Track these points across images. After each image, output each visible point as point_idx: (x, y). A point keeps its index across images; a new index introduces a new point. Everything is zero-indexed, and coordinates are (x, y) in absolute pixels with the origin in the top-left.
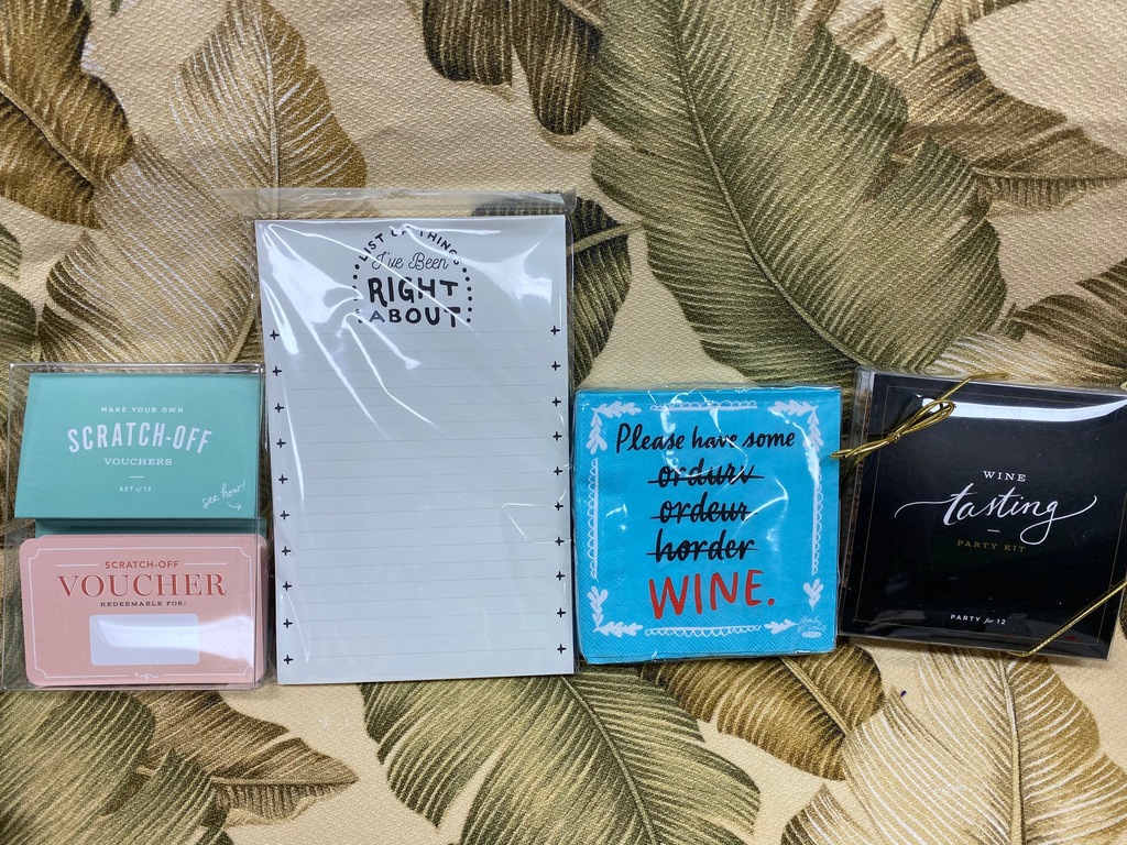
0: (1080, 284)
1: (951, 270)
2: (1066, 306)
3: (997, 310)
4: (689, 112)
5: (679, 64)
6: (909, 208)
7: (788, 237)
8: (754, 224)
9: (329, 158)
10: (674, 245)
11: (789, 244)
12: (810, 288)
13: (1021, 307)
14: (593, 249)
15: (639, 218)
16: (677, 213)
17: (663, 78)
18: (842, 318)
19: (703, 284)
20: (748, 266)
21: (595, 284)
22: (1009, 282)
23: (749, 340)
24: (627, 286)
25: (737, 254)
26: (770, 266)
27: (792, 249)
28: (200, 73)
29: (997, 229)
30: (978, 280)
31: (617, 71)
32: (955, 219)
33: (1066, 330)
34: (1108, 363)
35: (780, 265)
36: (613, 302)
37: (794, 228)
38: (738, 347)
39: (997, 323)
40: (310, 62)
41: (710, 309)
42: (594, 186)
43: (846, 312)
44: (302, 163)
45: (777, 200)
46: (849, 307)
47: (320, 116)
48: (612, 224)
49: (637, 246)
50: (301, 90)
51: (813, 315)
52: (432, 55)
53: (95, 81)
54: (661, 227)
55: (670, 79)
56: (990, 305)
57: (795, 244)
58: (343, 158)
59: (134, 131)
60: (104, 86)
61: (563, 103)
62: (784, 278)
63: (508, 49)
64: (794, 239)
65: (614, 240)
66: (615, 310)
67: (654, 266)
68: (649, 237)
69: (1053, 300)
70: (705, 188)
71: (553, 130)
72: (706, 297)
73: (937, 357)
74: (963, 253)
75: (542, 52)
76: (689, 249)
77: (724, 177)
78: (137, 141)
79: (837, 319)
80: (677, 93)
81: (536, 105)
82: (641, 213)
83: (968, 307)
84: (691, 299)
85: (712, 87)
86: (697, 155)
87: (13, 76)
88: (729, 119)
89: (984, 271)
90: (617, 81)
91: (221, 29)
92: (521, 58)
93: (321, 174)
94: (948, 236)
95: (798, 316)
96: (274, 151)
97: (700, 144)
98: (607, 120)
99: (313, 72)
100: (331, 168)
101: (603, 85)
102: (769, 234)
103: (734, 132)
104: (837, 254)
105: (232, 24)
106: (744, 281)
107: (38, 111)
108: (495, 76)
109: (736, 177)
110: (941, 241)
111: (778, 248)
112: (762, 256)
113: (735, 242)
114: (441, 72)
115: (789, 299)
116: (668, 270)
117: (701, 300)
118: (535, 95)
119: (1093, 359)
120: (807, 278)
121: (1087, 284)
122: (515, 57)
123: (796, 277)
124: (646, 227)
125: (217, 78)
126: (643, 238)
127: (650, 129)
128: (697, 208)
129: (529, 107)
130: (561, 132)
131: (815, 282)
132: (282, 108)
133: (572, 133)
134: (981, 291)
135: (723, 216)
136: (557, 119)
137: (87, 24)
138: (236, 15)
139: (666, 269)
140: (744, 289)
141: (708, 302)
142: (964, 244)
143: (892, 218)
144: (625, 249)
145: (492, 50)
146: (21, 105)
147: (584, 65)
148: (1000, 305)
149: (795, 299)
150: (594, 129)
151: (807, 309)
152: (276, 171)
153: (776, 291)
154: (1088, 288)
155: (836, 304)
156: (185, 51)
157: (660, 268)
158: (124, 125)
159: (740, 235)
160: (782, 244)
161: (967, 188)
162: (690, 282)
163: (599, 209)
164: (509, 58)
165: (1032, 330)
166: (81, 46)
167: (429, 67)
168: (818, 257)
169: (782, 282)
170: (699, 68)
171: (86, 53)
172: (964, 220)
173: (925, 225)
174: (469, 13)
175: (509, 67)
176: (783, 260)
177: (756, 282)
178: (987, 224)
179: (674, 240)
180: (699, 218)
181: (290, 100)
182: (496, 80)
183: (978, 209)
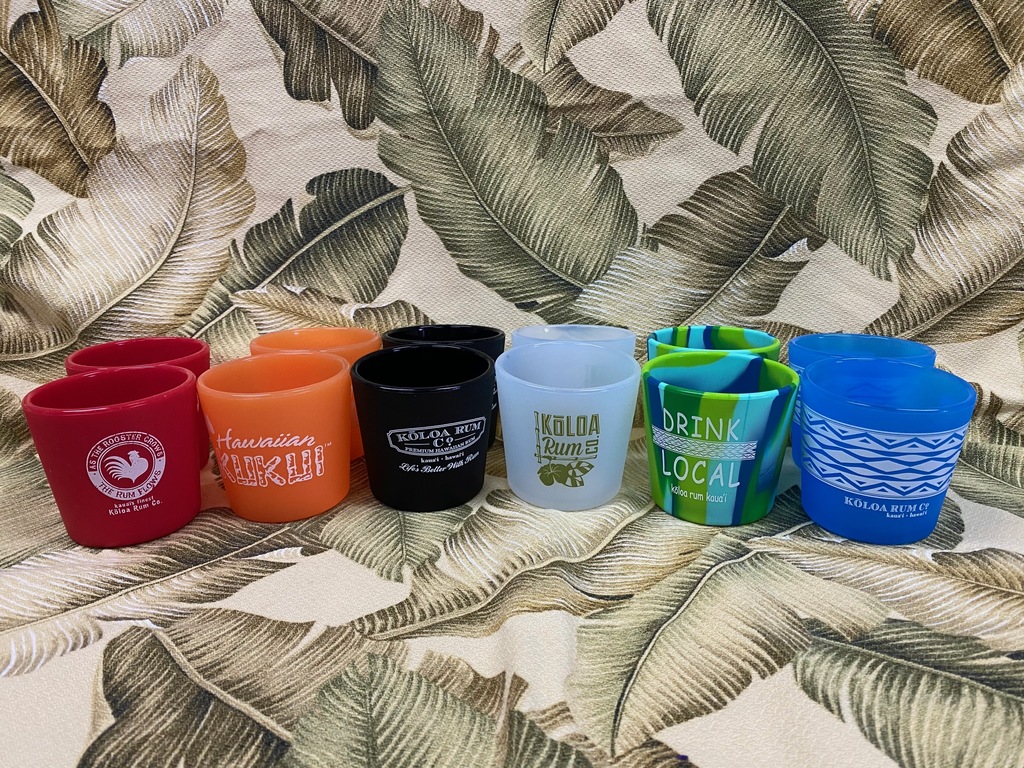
0: (679, 205)
1: (599, 202)
2: (676, 222)
3: (635, 229)
4: (429, 109)
5: (421, 83)
6: (564, 162)
7: (498, 187)
8: (478, 180)
9: (225, 150)
10: (432, 199)
11: (500, 192)
12: (518, 221)
13: (650, 226)
14: (383, 205)
15: (409, 182)
16: (432, 177)
17: (412, 90)
18: (542, 242)
19: (453, 224)
20: (478, 210)
21: (385, 228)
22: (637, 208)
23: (487, 262)
24: (406, 228)
25: (470, 202)
26: (491, 209)
27: (502, 195)
28: (160, 102)
29: (618, 170)
30: (617, 208)
31: (387, 89)
32: (592, 166)
33: (684, 242)
34: (717, 264)
35: (497, 207)
36: (398, 239)
37: (501, 181)
38: (481, 267)
39: (639, 239)
40: (221, 92)
41: (459, 241)
42: (380, 162)
43: (543, 238)
44: (210, 154)
45: (488, 163)
46: (544, 234)
47: (223, 124)
48: (393, 188)
49: (410, 202)
50: (214, 110)
51: (523, 241)
52: (288, 86)
53: (104, 104)
54: (423, 187)
55: (416, 91)
56: (630, 225)
57: (503, 191)
58: (233, 150)
59: (118, 134)
60: (108, 108)
61: (359, 110)
62: (501, 216)
63: (329, 80)
64: (502, 187)
65: (395, 198)
66: (400, 244)
67: (421, 214)
68: (416, 195)
69: (667, 218)
70: (445, 159)
71: (354, 127)
72: (457, 234)
73: (608, 268)
74: (603, 189)
75: (347, 81)
76: (442, 201)
77: (455, 150)
78: (118, 140)
79: (539, 243)
80: (421, 99)
81: (344, 112)
82: (410, 179)
83: (617, 229)
84: (447, 235)
85: (439, 94)
86: (437, 137)
87: (62, 101)
88: (452, 112)
89: (619, 201)
90: (388, 95)
91: (176, 78)
92: (336, 84)
93: (220, 161)
94: (591, 178)
95: (514, 242)
96: (194, 146)
97: (438, 129)
98: (384, 119)
99: (222, 98)
100: (226, 157)
101: (380, 97)
102: (487, 186)
103: (456, 120)
104: (529, 194)
105: (182, 74)
106: (478, 220)
107: (69, 121)
108: (322, 96)
109: (462, 149)
110: (588, 183)
111: (494, 195)
112: (486, 202)
113: (468, 194)
114: (292, 96)
115: (507, 230)
116: (431, 216)
117: (453, 236)
118: (343, 107)
119: (707, 261)
120: (515, 214)
121: (684, 205)
122: (332, 84)
123: (508, 214)
124: (414, 188)
125: (169, 103)
126: (413, 196)
127: (408, 122)
128: (442, 173)
129: (340, 113)
130: (359, 128)
131: (520, 216)
132: (202, 120)
133: (365, 129)
134: (621, 215)
135: (458, 177)
136: (356, 121)
137: (106, 72)
138: (185, 69)
139: (430, 216)
140: (479, 226)
141: (457, 236)
142: (602, 183)
143: (556, 170)
144: (403, 203)
145: (320, 81)
146: (61, 118)
147: (369, 87)
148: (636, 224)
149: (510, 230)
150: (378, 125)
151: (519, 237)
152: (194, 159)
153: (498, 226)
154: (686, 208)
155: (536, 231)
156: (154, 89)
157: (425, 215)
158: (114, 131)
159: (470, 189)
160: (496, 192)
161: (593, 146)
162: (446, 224)
163: (385, 178)
164: (329, 85)
165: (664, 243)
166: (100, 85)
167: (286, 93)
168: (518, 198)
169: (500, 218)
170: (432, 83)
171: (102, 88)
172: (597, 167)
173: (576, 172)
174: (308, 62)
175: (329, 90)
176: (498, 203)
177: (485, 220)
178: (611, 168)
179: (431, 196)
180: (444, 180)
181: (208, 115)
182: (323, 99)
183: (603, 159)
